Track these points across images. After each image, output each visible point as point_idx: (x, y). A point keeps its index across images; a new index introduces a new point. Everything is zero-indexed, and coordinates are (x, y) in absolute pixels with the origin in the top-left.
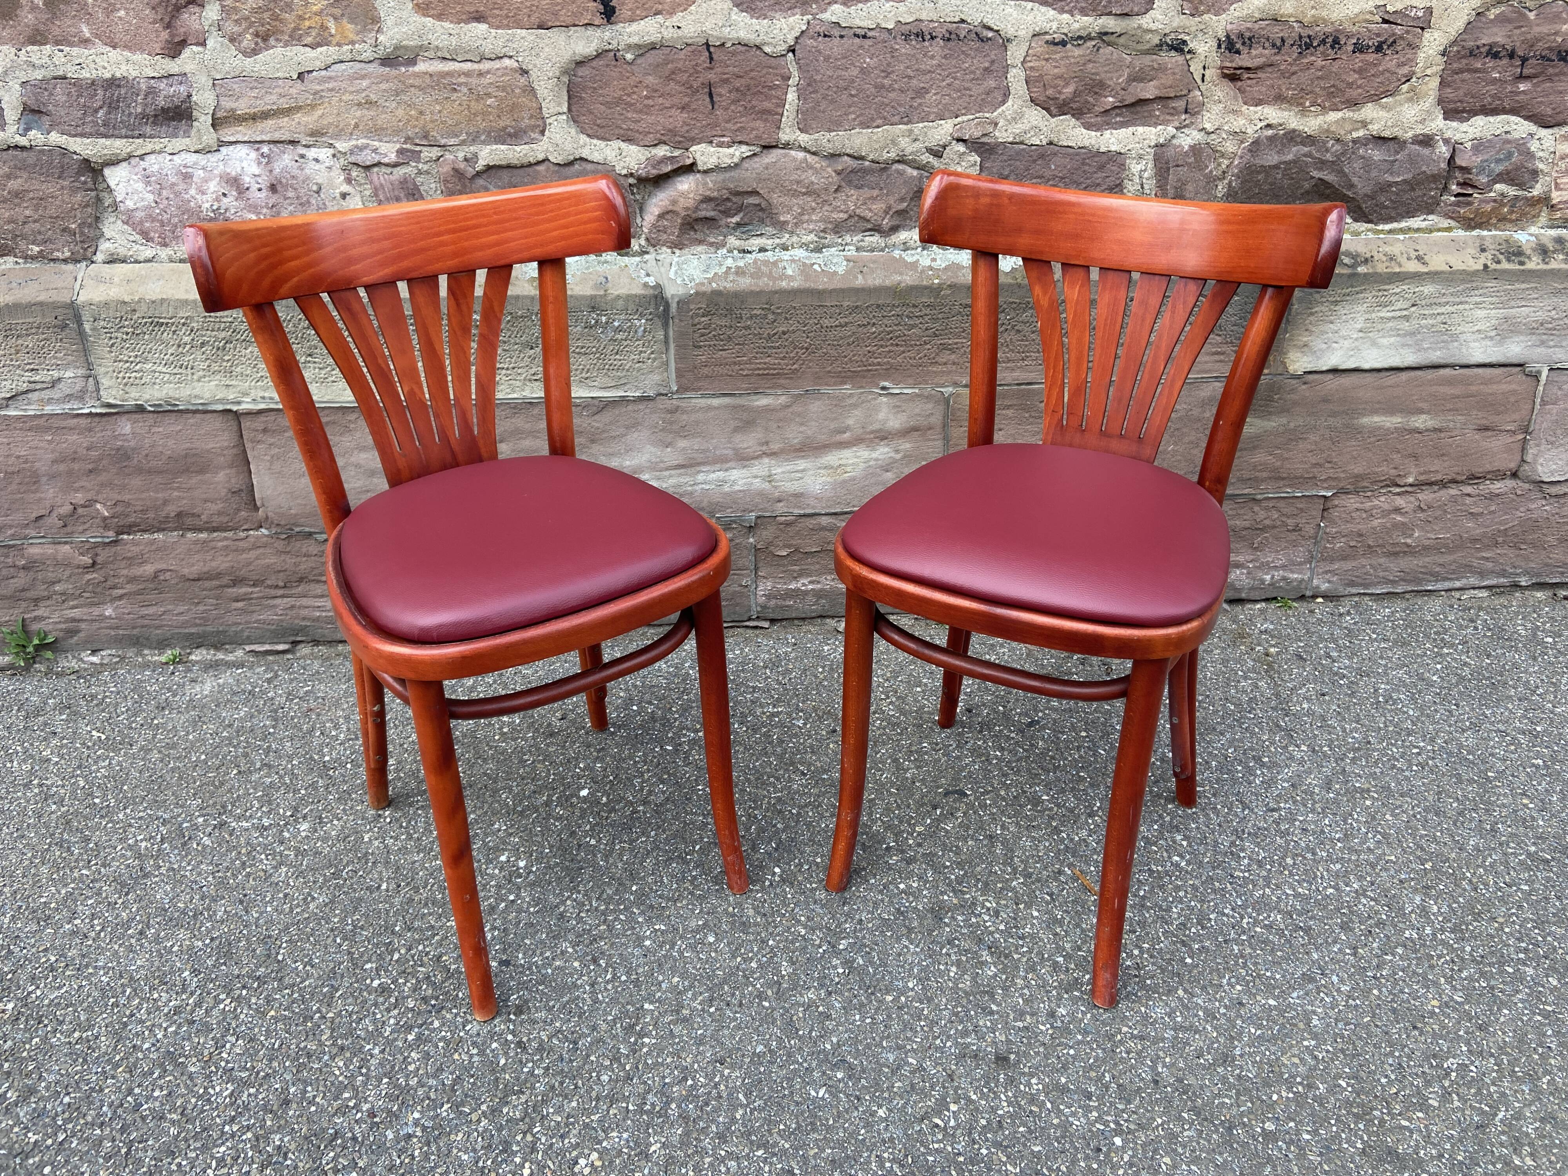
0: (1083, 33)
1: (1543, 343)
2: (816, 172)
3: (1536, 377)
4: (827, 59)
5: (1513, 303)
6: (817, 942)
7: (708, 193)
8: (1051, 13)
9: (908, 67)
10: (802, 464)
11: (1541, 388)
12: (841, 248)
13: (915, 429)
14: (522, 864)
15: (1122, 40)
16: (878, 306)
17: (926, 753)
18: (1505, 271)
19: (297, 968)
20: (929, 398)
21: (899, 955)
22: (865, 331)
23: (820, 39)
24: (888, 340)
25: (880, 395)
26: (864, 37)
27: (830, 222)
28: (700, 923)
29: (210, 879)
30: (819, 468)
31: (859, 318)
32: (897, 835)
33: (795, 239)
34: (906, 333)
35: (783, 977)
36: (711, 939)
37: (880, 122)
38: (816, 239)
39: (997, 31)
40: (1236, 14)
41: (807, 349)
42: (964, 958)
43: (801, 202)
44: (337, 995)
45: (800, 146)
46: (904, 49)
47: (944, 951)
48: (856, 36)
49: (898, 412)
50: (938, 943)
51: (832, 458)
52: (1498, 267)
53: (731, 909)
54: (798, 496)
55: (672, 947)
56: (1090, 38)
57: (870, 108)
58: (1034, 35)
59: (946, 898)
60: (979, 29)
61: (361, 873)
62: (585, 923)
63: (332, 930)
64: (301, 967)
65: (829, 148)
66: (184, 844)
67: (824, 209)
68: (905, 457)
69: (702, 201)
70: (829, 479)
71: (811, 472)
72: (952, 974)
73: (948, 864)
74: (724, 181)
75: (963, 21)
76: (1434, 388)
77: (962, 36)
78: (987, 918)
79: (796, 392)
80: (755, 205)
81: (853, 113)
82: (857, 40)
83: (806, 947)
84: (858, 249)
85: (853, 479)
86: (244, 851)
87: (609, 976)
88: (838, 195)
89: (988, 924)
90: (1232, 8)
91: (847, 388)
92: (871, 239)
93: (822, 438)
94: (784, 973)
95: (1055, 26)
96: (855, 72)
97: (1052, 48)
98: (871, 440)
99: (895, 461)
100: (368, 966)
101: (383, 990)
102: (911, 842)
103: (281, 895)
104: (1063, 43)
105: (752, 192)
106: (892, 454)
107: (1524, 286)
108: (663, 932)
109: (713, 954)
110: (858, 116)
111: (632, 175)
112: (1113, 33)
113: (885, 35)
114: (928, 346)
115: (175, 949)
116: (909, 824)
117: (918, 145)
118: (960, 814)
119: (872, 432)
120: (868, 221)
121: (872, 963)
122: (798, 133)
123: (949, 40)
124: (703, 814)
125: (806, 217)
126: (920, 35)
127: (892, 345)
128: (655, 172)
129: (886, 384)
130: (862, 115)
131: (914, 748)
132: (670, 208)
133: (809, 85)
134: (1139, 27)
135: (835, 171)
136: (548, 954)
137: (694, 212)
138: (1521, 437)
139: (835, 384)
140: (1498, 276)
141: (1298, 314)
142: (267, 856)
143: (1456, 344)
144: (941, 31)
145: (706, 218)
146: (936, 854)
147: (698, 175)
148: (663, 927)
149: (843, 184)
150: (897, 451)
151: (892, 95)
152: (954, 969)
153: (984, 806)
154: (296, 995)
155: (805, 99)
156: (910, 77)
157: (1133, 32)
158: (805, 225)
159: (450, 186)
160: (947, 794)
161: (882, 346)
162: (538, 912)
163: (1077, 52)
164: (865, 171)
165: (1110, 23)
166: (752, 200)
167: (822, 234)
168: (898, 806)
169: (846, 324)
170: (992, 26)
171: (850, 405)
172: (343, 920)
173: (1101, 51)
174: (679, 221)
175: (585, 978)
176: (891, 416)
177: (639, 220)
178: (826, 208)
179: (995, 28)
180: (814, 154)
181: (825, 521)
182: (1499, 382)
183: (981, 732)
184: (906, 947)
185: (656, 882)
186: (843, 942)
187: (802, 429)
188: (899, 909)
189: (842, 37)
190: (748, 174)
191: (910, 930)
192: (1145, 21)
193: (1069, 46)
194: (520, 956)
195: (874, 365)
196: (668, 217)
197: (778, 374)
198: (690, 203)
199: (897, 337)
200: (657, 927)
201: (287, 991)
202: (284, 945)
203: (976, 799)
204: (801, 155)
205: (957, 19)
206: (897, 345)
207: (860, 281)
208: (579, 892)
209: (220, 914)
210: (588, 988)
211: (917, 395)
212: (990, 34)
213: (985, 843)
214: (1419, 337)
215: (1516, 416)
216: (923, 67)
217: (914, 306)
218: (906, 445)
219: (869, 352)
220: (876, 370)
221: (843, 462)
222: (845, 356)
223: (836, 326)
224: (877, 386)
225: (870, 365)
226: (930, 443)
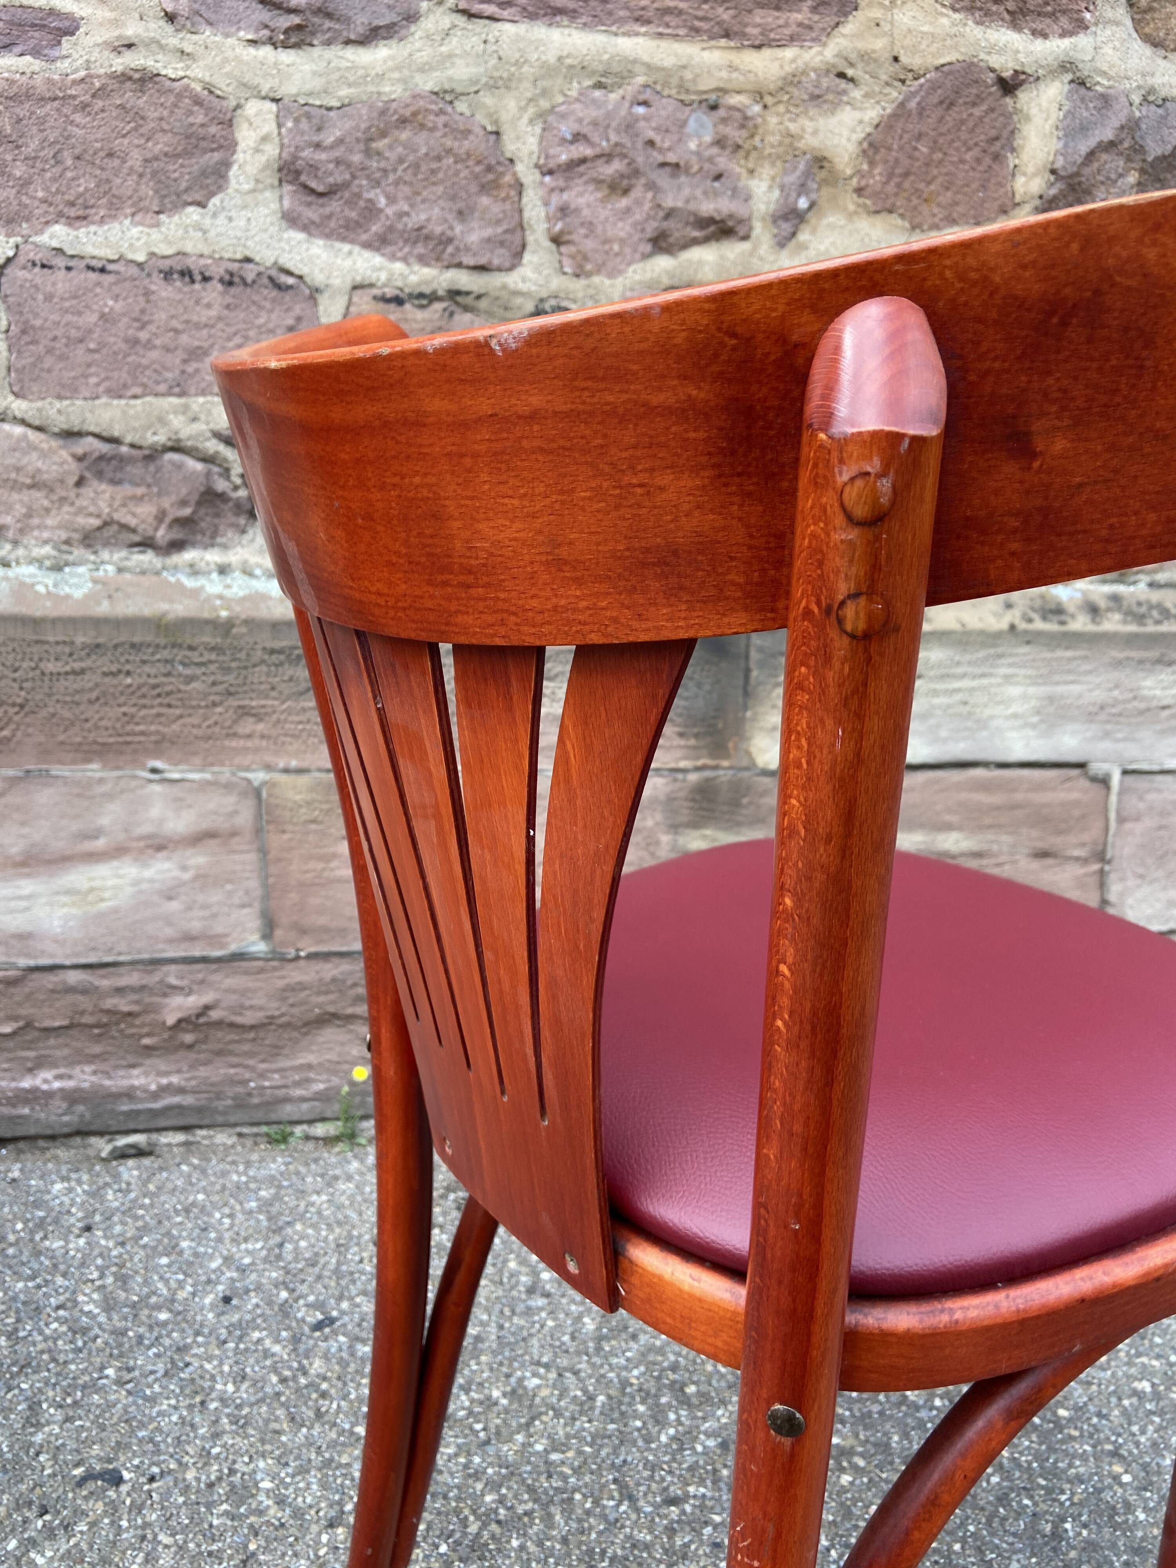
0: (427, 290)
1: (1107, 735)
2: (44, 455)
3: (1104, 781)
4: (49, 298)
5: (1057, 678)
8: (377, 260)
9: (172, 317)
10: (27, 886)
11: (1113, 798)
12: (94, 567)
13: (211, 834)
15: (483, 304)
16: (133, 646)
18: (1039, 634)
20: (228, 787)
22: (115, 681)
23: (37, 269)
24: (153, 697)
25: (151, 781)
26: (103, 270)
27: (75, 530)
30: (57, 893)
31: (104, 663)
33: (21, 552)
34: (182, 687)
37: (137, 390)
38: (54, 553)
39: (300, 277)
40: (637, 277)
41: (22, 706)
43: (26, 499)
45: (15, 418)
46: (165, 291)
48: (90, 268)
49: (181, 808)
51: (78, 877)
52: (1030, 627)
54: (23, 937)
56: (439, 299)
57: (120, 369)
58: (355, 288)
60: (274, 273)
65: (61, 423)
67: (63, 510)
68: (196, 877)
70: (74, 911)
71: (43, 900)
75: (248, 260)
76: (964, 796)
77: (249, 280)
79: (11, 772)
81: (97, 375)
82: (93, 276)
84: (120, 570)
85: (115, 911)
88: (83, 490)
90: (631, 269)
91: (94, 771)
92: (142, 557)
93: (59, 845)
95: (383, 277)
96: (92, 318)
97: (381, 305)
98: (141, 851)
99: (184, 884)
104: (398, 301)
106: (177, 873)
107: (1069, 654)
110: (104, 380)
112: (468, 293)
113: (134, 271)
114: (219, 710)
117: (200, 427)
119: (141, 838)
120: (134, 531)
122: (11, 398)
123: (230, 283)
125: (37, 521)
126: (186, 274)
127: (161, 705)
129: (158, 764)
130: (107, 378)
131: (85, 1380)
133: (24, 332)
134: (504, 287)
135: (74, 456)
138: (1096, 867)
139: (74, 762)
140: (1031, 638)
141: (759, 684)
143: (985, 733)
144: (217, 271)
149: (88, 475)
150: (184, 868)
151: (154, 354)
153: (136, 1507)
155: (19, 352)
156: (176, 331)
157: (497, 294)
158: (36, 533)
161: (145, 706)
163: (420, 315)
164: (122, 460)
165: (463, 279)
167: (65, 547)
169: (83, 671)
170: (292, 268)
171: (102, 795)
173: (457, 317)
176: (170, 814)
178: (66, 508)
179: (297, 272)
180: (39, 429)
181: (73, 977)
182: (1054, 789)
183: (223, 1342)
187: (25, 830)
189: (69, 269)
192: (512, 280)
193: (408, 306)
195: (135, 734)
199: (168, 694)
203: (134, 1490)
204: (18, 430)
205: (239, 256)
206: (169, 706)
207: (104, 608)
211: (208, 783)
212: (291, 281)
214: (932, 721)
215: (1086, 837)
216: (195, 318)
217: (191, 648)
218: (198, 859)
219: (125, 714)
220: (139, 742)
221: (97, 883)
222: (86, 720)
223: (67, 673)
224: (143, 767)
225: (128, 734)
226: (237, 857)
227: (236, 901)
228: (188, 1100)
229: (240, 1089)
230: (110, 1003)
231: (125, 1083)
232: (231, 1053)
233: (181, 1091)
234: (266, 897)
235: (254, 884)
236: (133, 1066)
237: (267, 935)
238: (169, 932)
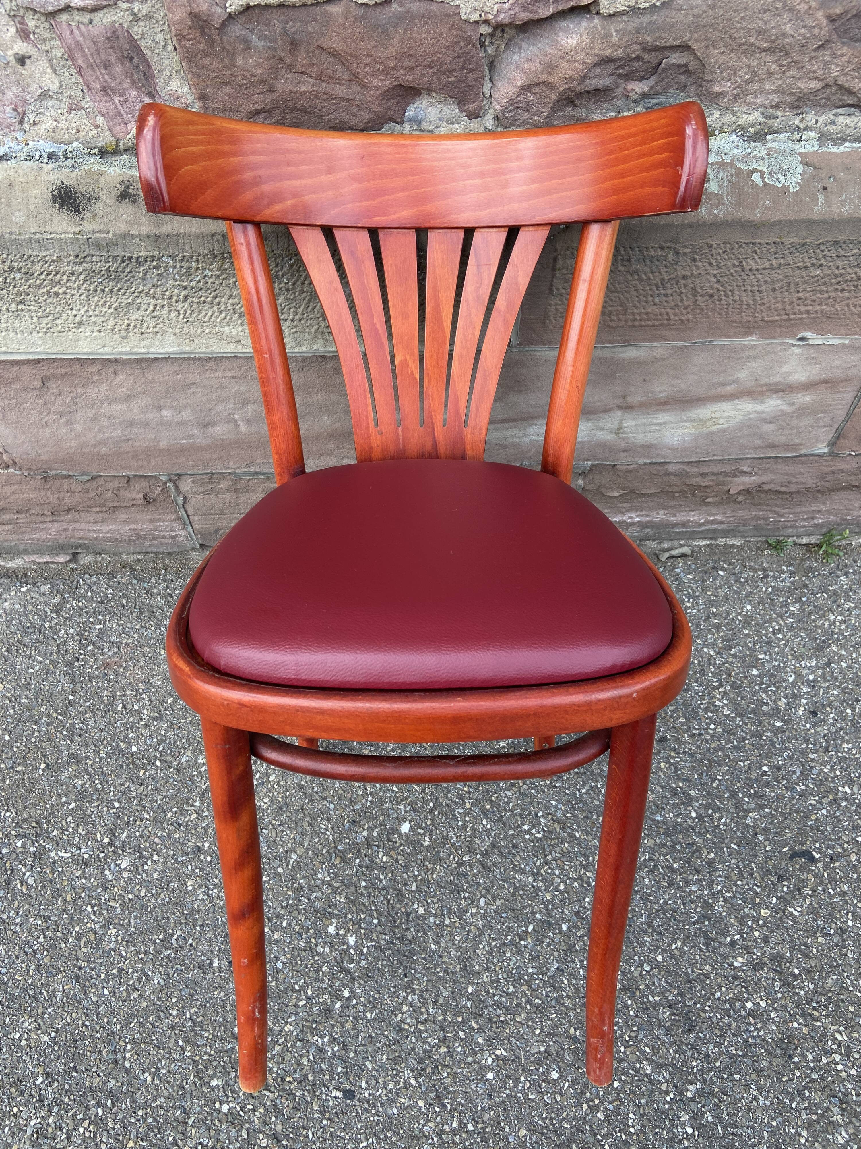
2: (797, 17)
6: (664, 1087)
7: (608, 52)
10: (663, 417)
12: (797, 136)
13: (825, 382)
14: (352, 941)
17: (767, 784)
19: (145, 1080)
21: (749, 1110)
24: (832, 284)
25: (794, 345)
27: (791, 94)
28: (542, 1049)
29: (41, 940)
30: (686, 421)
32: (742, 921)
33: (727, 119)
35: (631, 1135)
36: (555, 1075)
38: (761, 119)
42: (814, 1117)
43: (755, 63)
44: (190, 1122)
47: (793, 1106)
49: (810, 364)
50: (788, 1093)
51: (705, 412)
53: (572, 1030)
54: (649, 447)
55: (516, 1086)
59: (795, 1025)
61: (190, 941)
62: (425, 1043)
63: (173, 1028)
64: (149, 1079)
66: (8, 882)
67: (788, 74)
68: (798, 410)
69: (596, 65)
70: (693, 431)
71: (673, 425)
72: (803, 1141)
73: (797, 971)
74: (638, 30)
78: (837, 1058)
79: (681, 344)
80: (679, 66)
83: (652, 1092)
85: (723, 431)
86: (69, 899)
87: (455, 1125)
88: (820, 54)
89: (840, 1067)
91: (752, 340)
92: (847, 120)
93: (698, 391)
94: (632, 1130)
98: (762, 393)
99: (784, 413)
100: (214, 1083)
101: (232, 1118)
102: (757, 934)
103: (115, 971)
105: (679, 46)
106: (784, 407)
108: (503, 1059)
109: (558, 1098)
111: (486, 22)
115: (24, 1043)
116: (754, 905)
118: (808, 891)
119: (766, 385)
120: (851, 92)
121: (720, 1119)
124: (533, 874)
125: (756, 86)
128: (525, 16)
129: (808, 334)
131: (754, 775)
132: (543, 77)
135: (828, 18)
136: (391, 1086)
137: (580, 83)
139: (736, 335)
142: (93, 907)
145: (596, 90)
146: (783, 957)
147: (596, 21)
148: (504, 1053)
149: (834, 37)
150: (791, 404)
152: (805, 1133)
153: (832, 880)
154: (150, 1120)
159: (188, 44)
160: (794, 855)
162: (375, 1019)
166: (676, 58)
167: (773, 112)
168: (741, 873)
171: (748, 357)
172: (181, 1014)
174: (554, 97)
175: (432, 1125)
176: (799, 369)
177: (487, 88)
178: (793, 72)
183: (827, 750)
184: (755, 1098)
185: (492, 982)
186: (690, 1087)
187: (675, 382)
188: (746, 1041)
190: (681, 16)
191: (759, 1072)
194: (364, 1085)
196: (537, 89)
197: (662, 325)
198: (576, 70)
200: (498, 1053)
201: (140, 1112)
202: (129, 1047)
203: (826, 867)
207: (820, 207)
208: (413, 991)
209: (59, 995)
210: (435, 1139)
211: (844, 346)
213: (836, 939)
218: (806, 398)
219: (799, 299)
220: (801, 319)
221: (718, 415)
222: (763, 304)
223: (764, 269)
224: (793, 336)
225: (794, 314)
226: (838, 395)
227: (822, 424)
228: (724, 526)
229: (761, 522)
230: (694, 481)
231: (684, 519)
232: (768, 505)
233: (722, 523)
234: (846, 421)
235: (841, 414)
236: (693, 511)
237: (832, 444)
238: (758, 442)
